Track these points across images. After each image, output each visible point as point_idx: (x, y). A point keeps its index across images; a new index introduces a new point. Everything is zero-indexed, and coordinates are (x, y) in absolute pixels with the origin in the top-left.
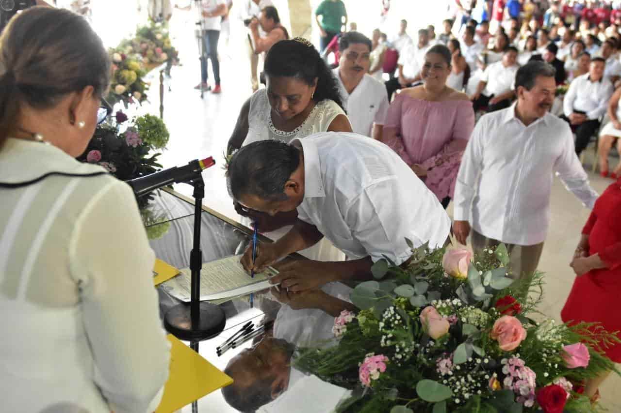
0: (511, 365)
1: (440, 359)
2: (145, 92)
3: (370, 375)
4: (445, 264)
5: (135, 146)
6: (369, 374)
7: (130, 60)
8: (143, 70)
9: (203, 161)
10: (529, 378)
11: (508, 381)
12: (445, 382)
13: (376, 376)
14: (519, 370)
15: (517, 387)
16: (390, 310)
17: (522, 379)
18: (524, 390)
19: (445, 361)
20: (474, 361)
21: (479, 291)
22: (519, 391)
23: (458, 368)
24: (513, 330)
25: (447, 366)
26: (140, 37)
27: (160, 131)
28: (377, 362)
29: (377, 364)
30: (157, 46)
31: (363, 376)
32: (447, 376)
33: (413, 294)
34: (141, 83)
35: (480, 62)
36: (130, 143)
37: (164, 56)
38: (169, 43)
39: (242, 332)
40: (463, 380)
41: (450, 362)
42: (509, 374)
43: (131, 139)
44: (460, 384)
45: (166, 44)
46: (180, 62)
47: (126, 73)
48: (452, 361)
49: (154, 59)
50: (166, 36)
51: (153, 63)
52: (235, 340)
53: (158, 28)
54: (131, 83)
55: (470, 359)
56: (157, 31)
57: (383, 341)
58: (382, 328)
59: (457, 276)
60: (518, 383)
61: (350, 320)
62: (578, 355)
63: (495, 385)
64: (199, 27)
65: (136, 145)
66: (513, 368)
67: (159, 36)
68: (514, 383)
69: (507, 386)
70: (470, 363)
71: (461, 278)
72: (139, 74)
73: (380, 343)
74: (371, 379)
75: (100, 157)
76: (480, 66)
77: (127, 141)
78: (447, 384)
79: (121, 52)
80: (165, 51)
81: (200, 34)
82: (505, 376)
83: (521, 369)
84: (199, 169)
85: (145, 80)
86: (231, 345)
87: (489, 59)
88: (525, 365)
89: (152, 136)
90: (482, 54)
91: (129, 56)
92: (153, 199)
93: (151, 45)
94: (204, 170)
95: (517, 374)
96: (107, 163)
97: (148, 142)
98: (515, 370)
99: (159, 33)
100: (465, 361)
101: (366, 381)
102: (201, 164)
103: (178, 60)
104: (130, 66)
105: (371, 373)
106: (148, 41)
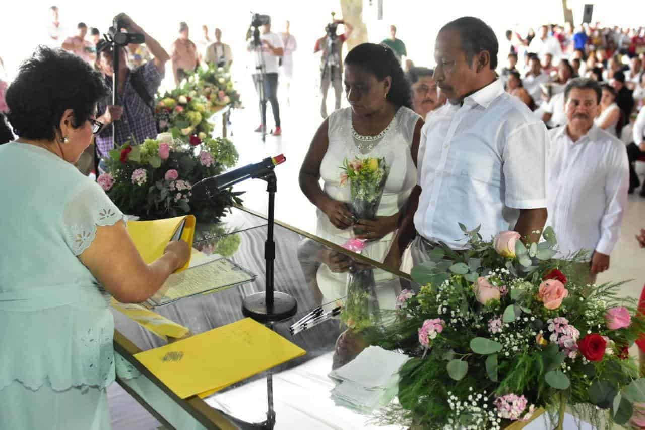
0: (556, 323)
1: (491, 320)
2: (210, 133)
3: (429, 335)
4: (496, 245)
5: (208, 166)
6: (427, 334)
7: (195, 101)
8: (208, 111)
9: (275, 158)
10: (572, 334)
11: (553, 337)
12: (496, 339)
13: (434, 336)
14: (564, 327)
15: (562, 342)
16: (445, 283)
17: (567, 335)
18: (568, 343)
19: (496, 321)
20: (522, 319)
21: (526, 262)
22: (564, 345)
23: (508, 325)
24: (556, 290)
25: (497, 325)
26: (203, 81)
27: (231, 151)
28: (435, 324)
29: (434, 326)
30: (220, 89)
31: (422, 336)
32: (498, 334)
33: (467, 271)
34: (206, 124)
35: (545, 95)
36: (204, 162)
37: (227, 99)
38: (231, 86)
39: (312, 316)
40: (512, 336)
41: (501, 322)
42: (555, 331)
43: (204, 159)
44: (510, 340)
45: (228, 88)
46: (243, 105)
47: (191, 114)
48: (502, 320)
49: (217, 102)
50: (228, 80)
51: (215, 106)
52: (307, 321)
53: (220, 73)
54: (196, 124)
55: (518, 318)
56: (220, 75)
57: (440, 309)
58: (439, 299)
59: (507, 256)
60: (563, 338)
61: (410, 297)
62: (620, 316)
63: (542, 341)
64: (259, 71)
65: (209, 164)
66: (558, 325)
67: (221, 80)
68: (559, 338)
69: (554, 342)
70: (518, 321)
71: (511, 257)
72: (204, 115)
73: (437, 312)
74: (430, 339)
75: (177, 175)
76: (545, 99)
77: (201, 160)
78: (498, 341)
79: (186, 95)
80: (227, 94)
81: (261, 78)
82: (551, 333)
83: (565, 327)
84: (272, 165)
85: (209, 121)
86: (303, 326)
87: (554, 90)
88: (569, 324)
89: (223, 157)
90: (546, 87)
91: (194, 98)
92: (225, 215)
93: (214, 89)
94: (276, 167)
95: (562, 330)
96: (184, 182)
97: (220, 162)
98: (560, 327)
99: (222, 77)
100: (514, 320)
101: (425, 341)
102: (274, 161)
103: (240, 103)
104: (195, 108)
105: (429, 333)
106: (210, 85)
